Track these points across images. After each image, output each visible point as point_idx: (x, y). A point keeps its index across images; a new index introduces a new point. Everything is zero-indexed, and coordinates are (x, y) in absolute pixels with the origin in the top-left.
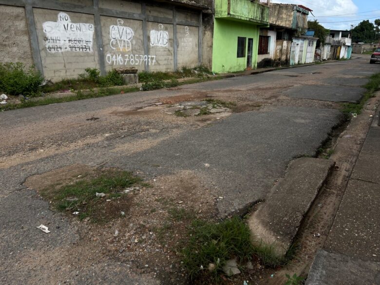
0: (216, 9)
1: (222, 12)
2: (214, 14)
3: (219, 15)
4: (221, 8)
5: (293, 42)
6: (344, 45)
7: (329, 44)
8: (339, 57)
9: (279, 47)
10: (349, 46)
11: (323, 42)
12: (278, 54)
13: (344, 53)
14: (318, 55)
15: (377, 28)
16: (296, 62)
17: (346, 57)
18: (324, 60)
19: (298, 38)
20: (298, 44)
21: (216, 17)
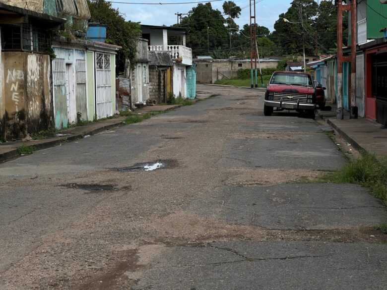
5: (53, 57)
6: (179, 62)
7: (143, 62)
8: (171, 94)
9: (16, 74)
10: (188, 67)
11: (132, 56)
12: (15, 97)
13: (179, 86)
14: (122, 94)
15: (230, 21)
16: (73, 118)
17: (185, 95)
18: (140, 106)
19: (67, 45)
20: (68, 65)
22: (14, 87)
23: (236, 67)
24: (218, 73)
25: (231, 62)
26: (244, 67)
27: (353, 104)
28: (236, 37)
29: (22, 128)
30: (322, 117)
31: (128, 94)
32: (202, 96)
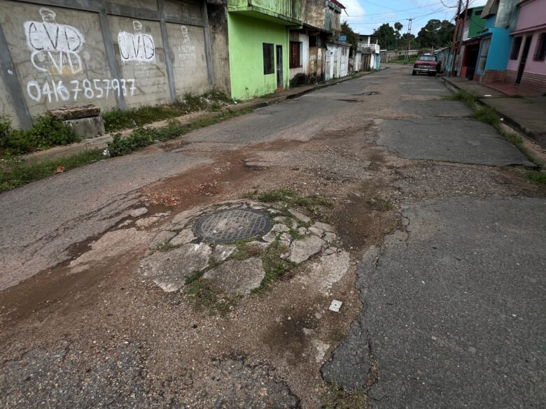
2: (226, 5)
3: (235, 7)
5: (327, 49)
6: (374, 52)
7: (359, 52)
8: (369, 67)
9: (313, 57)
10: (377, 54)
11: (355, 49)
12: (312, 67)
13: (373, 63)
14: (350, 66)
15: (397, 32)
16: (331, 76)
17: (375, 68)
18: (356, 72)
19: (332, 44)
20: (332, 53)
21: (230, 10)
22: (313, 62)
23: (398, 54)
24: (389, 57)
25: (396, 52)
26: (402, 54)
27: (455, 69)
28: (399, 40)
29: (315, 80)
30: (438, 76)
31: (352, 67)
32: (382, 68)
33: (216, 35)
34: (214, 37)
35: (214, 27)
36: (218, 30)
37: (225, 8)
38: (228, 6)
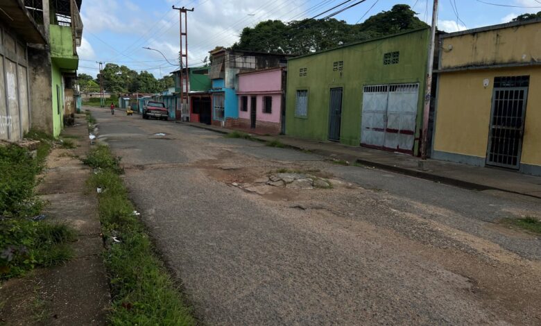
0: (52, 45)
1: (63, 50)
2: (50, 51)
3: (59, 54)
4: (62, 44)
12: (69, 107)
21: (53, 56)
23: (89, 96)
33: (37, 77)
34: (35, 79)
35: (35, 69)
36: (39, 72)
37: (49, 54)
38: (52, 52)
